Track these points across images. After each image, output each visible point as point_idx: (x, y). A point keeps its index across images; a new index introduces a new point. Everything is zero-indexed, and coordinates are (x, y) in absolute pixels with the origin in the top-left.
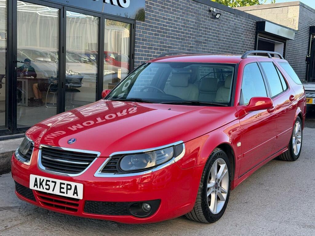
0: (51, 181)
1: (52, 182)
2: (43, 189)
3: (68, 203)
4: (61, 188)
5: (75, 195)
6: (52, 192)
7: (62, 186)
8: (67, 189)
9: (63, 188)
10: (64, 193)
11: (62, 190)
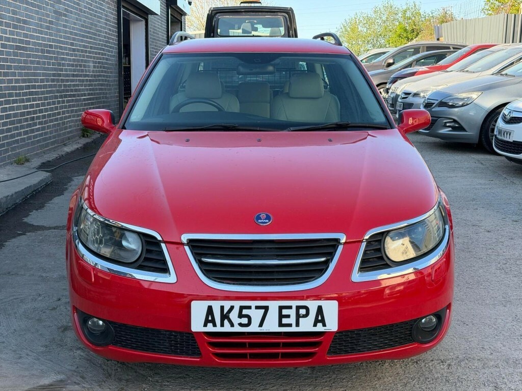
0: (253, 307)
1: (257, 308)
2: (232, 325)
3: (286, 345)
4: (281, 316)
5: (319, 325)
6: (258, 330)
7: (285, 312)
8: (298, 316)
9: (288, 316)
10: (290, 325)
11: (285, 321)
